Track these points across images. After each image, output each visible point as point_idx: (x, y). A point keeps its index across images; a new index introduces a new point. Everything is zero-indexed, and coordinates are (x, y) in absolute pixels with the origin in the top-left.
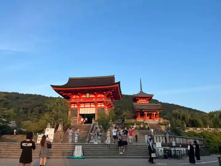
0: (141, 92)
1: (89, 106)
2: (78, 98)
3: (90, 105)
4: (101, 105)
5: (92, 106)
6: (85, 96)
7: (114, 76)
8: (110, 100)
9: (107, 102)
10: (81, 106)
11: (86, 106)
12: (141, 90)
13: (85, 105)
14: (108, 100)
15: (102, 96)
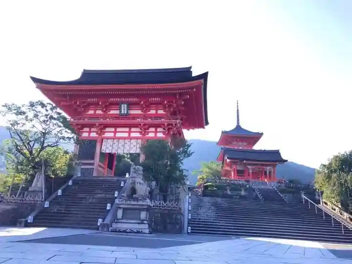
0: (238, 127)
1: (126, 135)
2: (100, 115)
3: (130, 132)
4: (156, 132)
5: (133, 135)
6: (117, 112)
7: (191, 67)
8: (178, 121)
9: (170, 127)
10: (107, 135)
11: (118, 135)
12: (238, 123)
13: (115, 132)
14: (173, 121)
15: (161, 112)
